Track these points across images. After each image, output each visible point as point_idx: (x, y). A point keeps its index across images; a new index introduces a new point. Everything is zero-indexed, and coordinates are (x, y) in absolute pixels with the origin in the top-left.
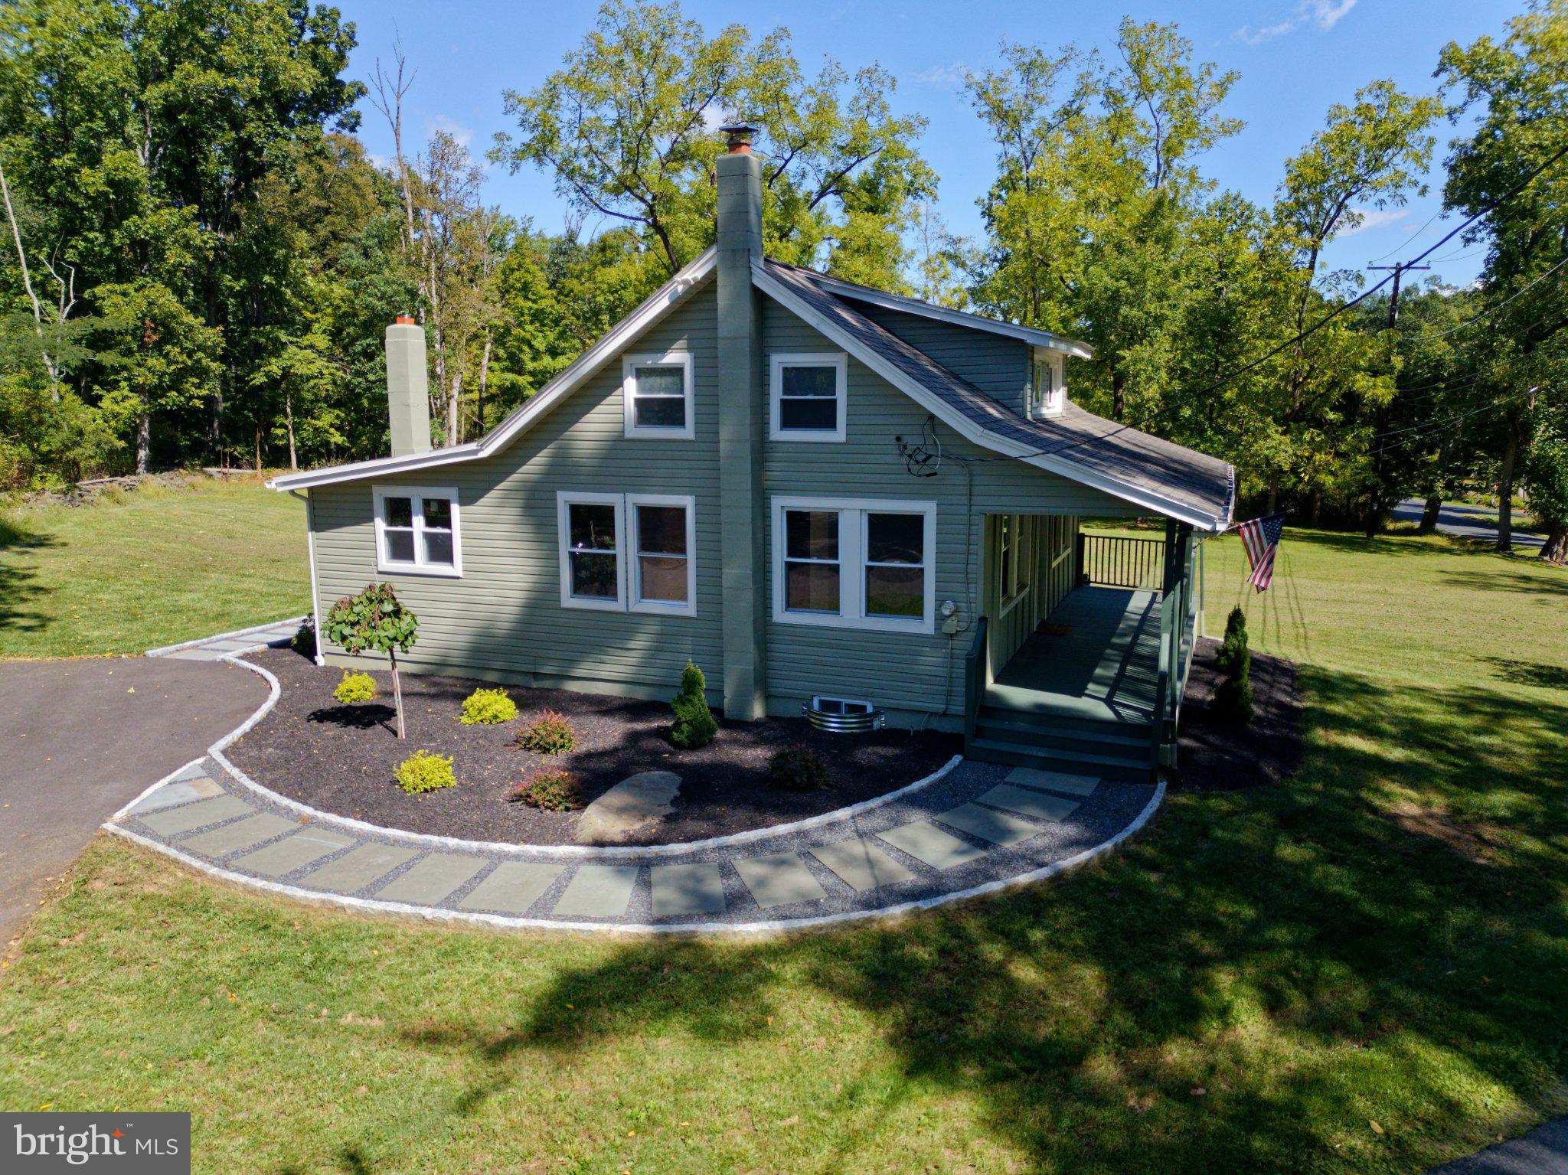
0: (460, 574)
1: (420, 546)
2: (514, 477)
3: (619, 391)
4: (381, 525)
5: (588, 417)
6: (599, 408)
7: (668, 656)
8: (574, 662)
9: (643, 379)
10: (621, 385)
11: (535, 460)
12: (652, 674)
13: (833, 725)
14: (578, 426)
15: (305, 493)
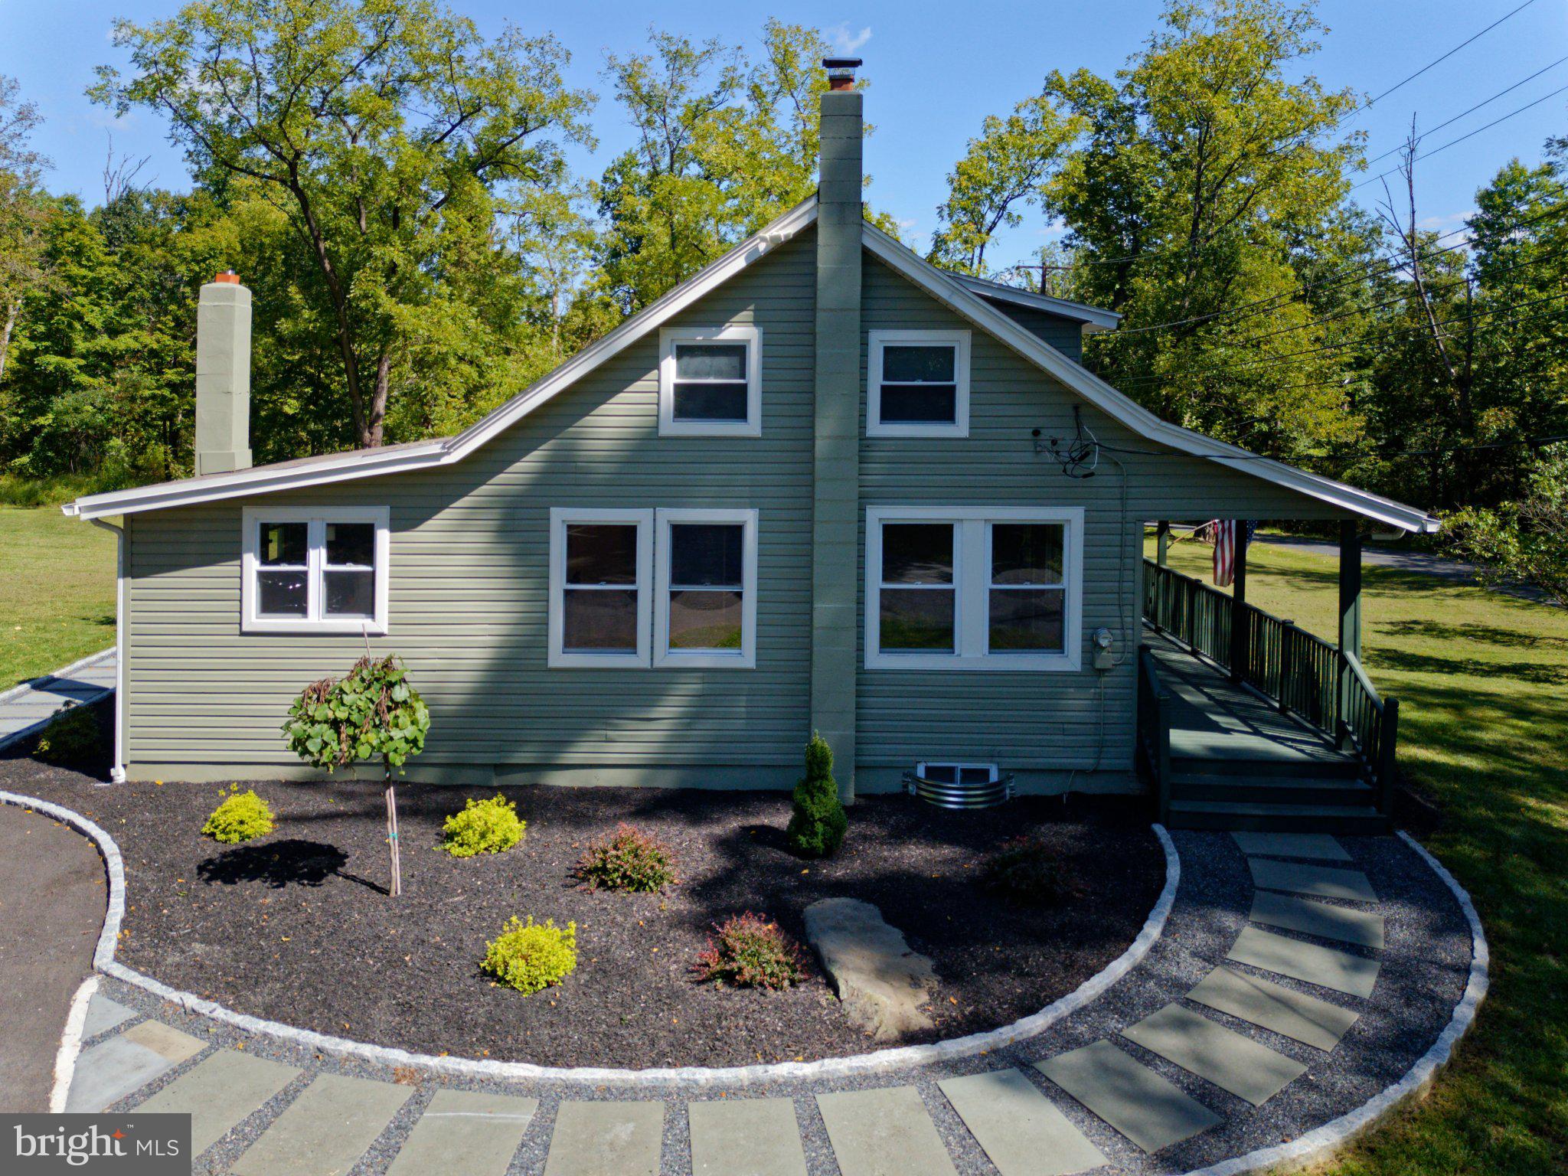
0: (386, 631)
1: (316, 592)
2: (483, 489)
3: (654, 374)
4: (252, 564)
5: (604, 408)
6: (621, 397)
7: (710, 724)
8: (564, 744)
9: (686, 360)
10: (657, 367)
11: (518, 466)
12: (686, 752)
13: (953, 799)
14: (588, 420)
15: (120, 523)
